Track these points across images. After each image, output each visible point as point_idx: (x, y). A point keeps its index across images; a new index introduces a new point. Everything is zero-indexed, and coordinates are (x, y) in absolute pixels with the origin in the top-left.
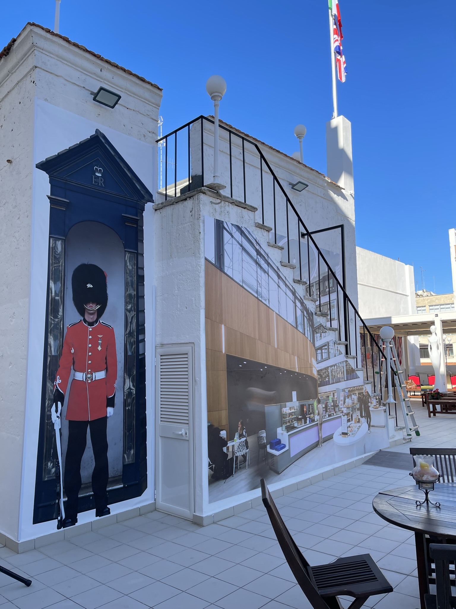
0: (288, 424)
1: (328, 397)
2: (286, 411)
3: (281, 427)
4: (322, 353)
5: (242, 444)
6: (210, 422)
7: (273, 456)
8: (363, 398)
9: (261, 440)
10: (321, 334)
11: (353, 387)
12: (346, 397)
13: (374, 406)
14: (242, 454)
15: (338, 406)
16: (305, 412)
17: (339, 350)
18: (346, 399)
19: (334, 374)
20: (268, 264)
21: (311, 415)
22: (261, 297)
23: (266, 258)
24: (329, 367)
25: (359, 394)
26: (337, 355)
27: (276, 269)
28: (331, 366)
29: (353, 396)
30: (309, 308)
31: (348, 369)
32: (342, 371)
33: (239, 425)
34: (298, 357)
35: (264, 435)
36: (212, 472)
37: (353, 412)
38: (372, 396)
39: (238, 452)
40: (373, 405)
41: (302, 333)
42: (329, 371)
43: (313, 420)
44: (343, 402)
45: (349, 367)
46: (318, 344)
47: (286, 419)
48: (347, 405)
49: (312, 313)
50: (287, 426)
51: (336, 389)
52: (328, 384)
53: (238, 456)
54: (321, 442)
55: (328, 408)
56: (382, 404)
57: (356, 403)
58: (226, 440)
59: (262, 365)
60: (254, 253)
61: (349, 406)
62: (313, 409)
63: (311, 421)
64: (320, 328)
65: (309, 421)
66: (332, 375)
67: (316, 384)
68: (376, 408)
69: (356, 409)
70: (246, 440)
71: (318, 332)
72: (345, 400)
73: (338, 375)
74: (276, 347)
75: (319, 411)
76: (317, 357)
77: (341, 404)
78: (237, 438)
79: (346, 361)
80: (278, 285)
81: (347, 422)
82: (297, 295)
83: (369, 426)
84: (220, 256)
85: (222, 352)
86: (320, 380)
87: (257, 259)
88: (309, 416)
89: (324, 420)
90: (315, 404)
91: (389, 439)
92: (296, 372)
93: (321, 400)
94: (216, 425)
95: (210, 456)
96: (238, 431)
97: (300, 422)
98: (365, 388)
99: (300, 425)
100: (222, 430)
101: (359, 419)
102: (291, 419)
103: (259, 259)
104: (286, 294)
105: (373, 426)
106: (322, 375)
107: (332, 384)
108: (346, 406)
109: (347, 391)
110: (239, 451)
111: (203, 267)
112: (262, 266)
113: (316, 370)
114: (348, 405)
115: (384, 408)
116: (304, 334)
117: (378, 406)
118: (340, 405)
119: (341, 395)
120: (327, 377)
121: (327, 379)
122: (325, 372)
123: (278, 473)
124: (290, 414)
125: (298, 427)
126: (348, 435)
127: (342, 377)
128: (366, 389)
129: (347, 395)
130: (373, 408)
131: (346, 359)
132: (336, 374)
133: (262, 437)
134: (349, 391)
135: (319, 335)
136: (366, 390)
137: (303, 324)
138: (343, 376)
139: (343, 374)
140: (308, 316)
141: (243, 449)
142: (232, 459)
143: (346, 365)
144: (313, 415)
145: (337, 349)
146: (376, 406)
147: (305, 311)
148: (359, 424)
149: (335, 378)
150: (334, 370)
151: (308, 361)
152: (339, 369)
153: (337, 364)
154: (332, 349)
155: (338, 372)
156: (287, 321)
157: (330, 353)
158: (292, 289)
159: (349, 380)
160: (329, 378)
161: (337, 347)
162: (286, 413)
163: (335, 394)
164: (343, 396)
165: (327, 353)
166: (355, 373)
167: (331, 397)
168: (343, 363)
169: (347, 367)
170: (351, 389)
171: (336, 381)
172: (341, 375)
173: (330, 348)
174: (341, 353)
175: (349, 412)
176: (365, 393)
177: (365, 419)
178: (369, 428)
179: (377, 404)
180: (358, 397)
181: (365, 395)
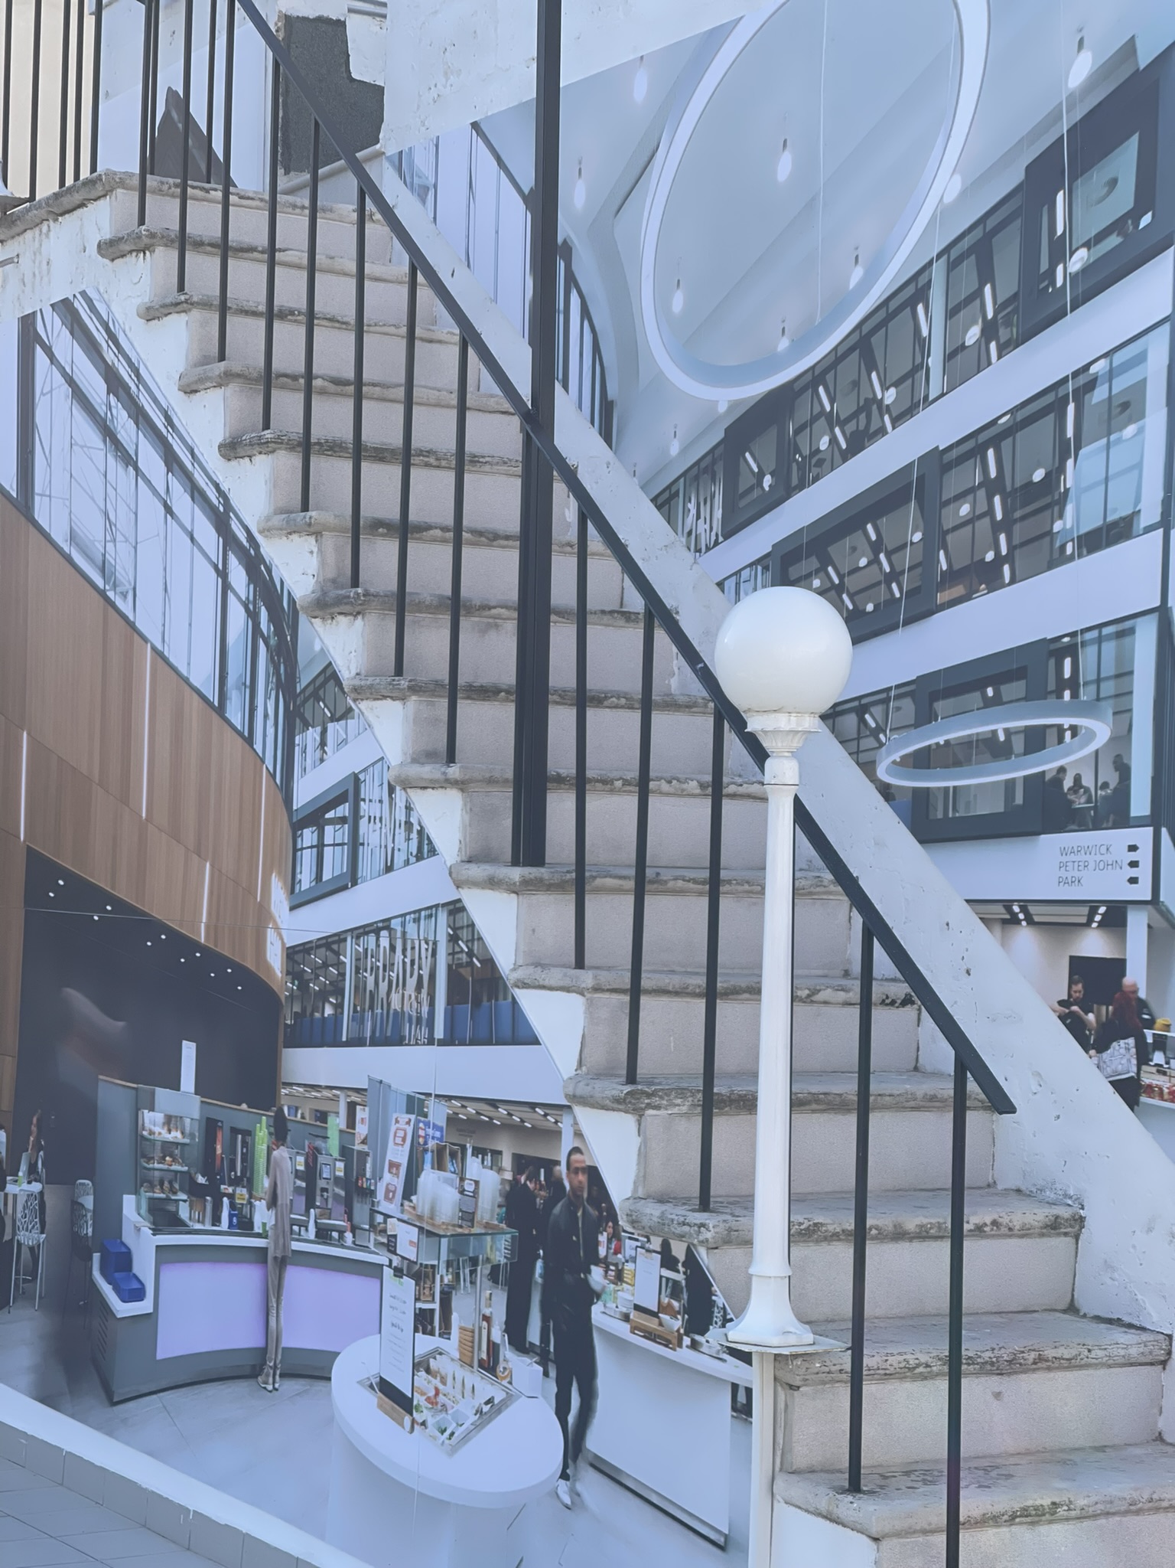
1: (322, 1116)
2: (152, 1127)
3: (137, 1194)
4: (324, 845)
8: (550, 1203)
9: (80, 1216)
10: (325, 732)
11: (485, 1101)
12: (428, 1157)
13: (637, 1308)
14: (30, 1244)
15: (372, 1193)
16: (218, 1163)
17: (416, 827)
18: (427, 1166)
19: (370, 985)
20: (139, 414)
21: (238, 1191)
24: (349, 938)
25: (521, 1163)
26: (399, 858)
28: (361, 932)
31: (460, 965)
32: (425, 973)
33: (33, 1127)
34: (212, 866)
35: (89, 1201)
37: (457, 1276)
39: (23, 1228)
41: (240, 734)
42: (347, 961)
43: (244, 1224)
44: (399, 1183)
45: (470, 954)
46: (307, 789)
47: (151, 1166)
48: (427, 1213)
50: (153, 1199)
51: (370, 1079)
54: (276, 1366)
55: (321, 1184)
57: (487, 1225)
59: (99, 897)
61: (438, 1221)
62: (248, 1159)
63: (235, 1220)
64: (321, 692)
65: (231, 1216)
66: (359, 987)
67: (275, 1025)
68: (650, 1335)
69: (483, 1270)
71: (311, 723)
72: (418, 1176)
73: (395, 998)
74: (144, 815)
75: (275, 1184)
76: (298, 870)
77: (388, 1191)
78: (25, 1176)
79: (456, 908)
80: (165, 505)
82: (235, 526)
85: (19, 838)
86: (297, 1008)
90: (262, 1135)
92: (198, 946)
93: (290, 1126)
96: (28, 1149)
97: (199, 1205)
98: (578, 1134)
102: (169, 1176)
104: (192, 539)
106: (306, 977)
107: (349, 1043)
108: (420, 1218)
109: (438, 1113)
113: (283, 944)
116: (249, 740)
118: (380, 1194)
119: (393, 1128)
121: (329, 1011)
122: (325, 965)
123: (110, 1398)
124: (168, 1149)
125: (191, 1224)
126: (415, 1416)
127: (419, 1013)
128: (577, 1144)
129: (431, 1144)
130: (626, 1318)
131: (450, 894)
132: (383, 986)
134: (452, 1120)
135: (312, 734)
136: (576, 1150)
137: (248, 683)
138: (425, 1009)
139: (424, 991)
140: (276, 633)
143: (451, 933)
144: (247, 1196)
145: (406, 822)
146: (661, 1324)
147: (263, 608)
148: (492, 1384)
149: (373, 1011)
150: (372, 957)
151: (251, 891)
152: (405, 956)
153: (396, 924)
154: (377, 820)
155: (398, 975)
156: (186, 681)
157: (361, 847)
158: (216, 502)
159: (462, 1043)
160: (339, 1007)
161: (404, 810)
162: (152, 1137)
163: (361, 1113)
164: (404, 1139)
165: (346, 847)
166: (505, 998)
167: (337, 1123)
168: (433, 918)
169: (457, 949)
170: (463, 1110)
171: (378, 1034)
172: (413, 997)
173: (362, 814)
174: (426, 847)
175: (433, 1266)
176: (568, 1175)
177: (546, 1374)
178: (565, 1466)
179: (666, 1300)
180: (508, 1188)
181: (568, 1187)
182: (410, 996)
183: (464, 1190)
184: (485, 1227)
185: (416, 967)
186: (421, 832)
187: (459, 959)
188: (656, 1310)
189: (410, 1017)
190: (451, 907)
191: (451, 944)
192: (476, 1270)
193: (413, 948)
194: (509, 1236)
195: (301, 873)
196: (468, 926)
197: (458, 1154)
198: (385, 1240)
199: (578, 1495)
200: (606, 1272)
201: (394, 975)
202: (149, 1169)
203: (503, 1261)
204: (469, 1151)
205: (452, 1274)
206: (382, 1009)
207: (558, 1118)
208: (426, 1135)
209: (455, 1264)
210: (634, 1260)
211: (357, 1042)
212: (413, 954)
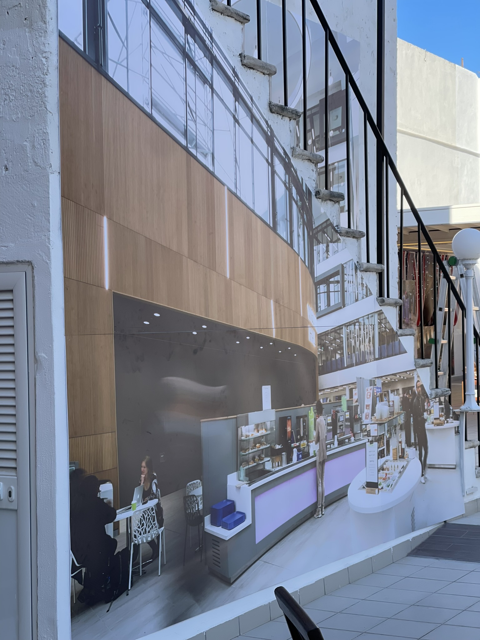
0: (252, 464)
1: (339, 398)
2: (248, 434)
3: (237, 471)
4: (330, 292)
5: (148, 515)
6: (74, 463)
7: (217, 540)
8: (413, 400)
9: (191, 503)
10: (328, 246)
11: (393, 374)
12: (378, 399)
13: (435, 419)
14: (149, 539)
15: (361, 419)
16: (289, 435)
17: (365, 285)
18: (378, 402)
19: (353, 344)
20: (213, 60)
21: (302, 442)
22: (196, 147)
23: (208, 42)
24: (344, 327)
25: (405, 390)
26: (360, 297)
27: (230, 73)
28: (347, 325)
29: (392, 396)
30: (302, 179)
31: (382, 332)
32: (371, 336)
33: (142, 469)
34: (276, 302)
35: (199, 491)
36: (80, 587)
37: (391, 434)
38: (431, 395)
39: (140, 534)
40: (432, 417)
41: (286, 242)
42: (344, 336)
43: (304, 455)
44: (370, 411)
45: (386, 328)
46: (321, 269)
47: (247, 453)
48: (379, 417)
49: (310, 193)
50: (249, 468)
51: (357, 378)
52: (339, 367)
53: (139, 545)
54: (322, 506)
55: (339, 424)
56: (451, 415)
57: (398, 413)
58: (112, 506)
59: (196, 321)
60: (178, 28)
61: (383, 419)
62: (306, 428)
63: (300, 456)
64: (325, 230)
65: (298, 456)
66: (349, 345)
67: (315, 367)
68: (438, 425)
69: (398, 428)
70: (158, 505)
71: (321, 242)
72: (376, 406)
73: (362, 346)
74: (228, 276)
75: (319, 432)
76: (319, 302)
77: (366, 415)
78: (138, 501)
79: (380, 313)
80: (234, 117)
81: (378, 458)
82: (277, 144)
83: (424, 465)
84: (96, 30)
85: (104, 288)
86: (324, 358)
87: (187, 45)
88: (298, 444)
89: (328, 453)
90: (312, 415)
91: (464, 496)
92: (271, 339)
93: (324, 406)
94: (89, 470)
95: (75, 547)
96: (140, 484)
97: (278, 459)
98: (418, 377)
99: (278, 466)
100: (104, 482)
101: (403, 450)
102: (258, 453)
103: (191, 45)
104: (252, 141)
105: (432, 467)
106: (327, 345)
107: (348, 367)
108: (377, 420)
109: (379, 383)
110: (142, 533)
111: (54, 60)
112: (199, 63)
113: (316, 333)
114: (381, 419)
115: (456, 423)
116: (291, 245)
117: (443, 419)
118: (364, 418)
119: (366, 393)
120: (339, 350)
121: (338, 356)
122: (335, 339)
123: (229, 583)
124: (257, 440)
125: (273, 470)
126: (380, 487)
127: (370, 351)
128: (418, 379)
129: (378, 394)
130: (433, 423)
131: (379, 308)
132: (358, 343)
133: (194, 496)
134: (383, 384)
135: (322, 247)
136: (418, 381)
137: (288, 219)
138: (372, 348)
139: (371, 343)
140: (301, 200)
141: (151, 526)
142: (126, 551)
143: (379, 321)
144: (306, 443)
145: (362, 283)
146: (440, 420)
147: (293, 187)
148: (403, 461)
149: (355, 353)
150: (353, 333)
151: (297, 312)
152: (364, 331)
153: (361, 320)
154: (351, 282)
155: (362, 338)
156: (253, 211)
157: (346, 292)
158: (266, 129)
159: (385, 358)
160: (342, 354)
161: (361, 279)
162: (248, 438)
163: (355, 391)
164: (370, 396)
165: (339, 292)
166: (397, 340)
167: (345, 399)
168: (373, 317)
169: (381, 327)
170: (387, 380)
171: (358, 361)
172: (368, 345)
173: (345, 280)
174: (369, 292)
175: (383, 434)
176: (417, 389)
177: (416, 450)
178: (422, 472)
179: (441, 414)
180: (402, 399)
181: (417, 393)
182: (367, 345)
183: (390, 405)
184: (397, 414)
185: (368, 335)
186: (366, 287)
187: (382, 330)
188: (439, 417)
189: (367, 352)
190: (379, 313)
191: (379, 325)
192: (396, 429)
193: (367, 328)
194: (404, 414)
195: (320, 303)
196: (384, 318)
197: (387, 394)
198: (366, 433)
199: (426, 478)
200: (427, 413)
201: (361, 339)
202: (246, 455)
203: (403, 422)
204: (390, 392)
205: (389, 434)
206: (358, 351)
207: (413, 373)
208: (377, 391)
209: (390, 430)
210: (433, 406)
211: (350, 366)
212: (367, 330)
